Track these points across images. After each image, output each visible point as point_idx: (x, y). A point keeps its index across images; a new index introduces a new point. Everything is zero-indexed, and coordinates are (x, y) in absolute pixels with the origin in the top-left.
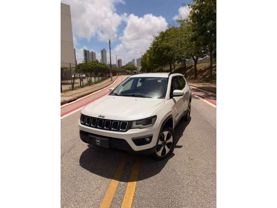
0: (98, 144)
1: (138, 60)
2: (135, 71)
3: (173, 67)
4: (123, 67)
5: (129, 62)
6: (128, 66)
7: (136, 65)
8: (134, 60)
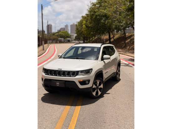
0: (58, 85)
1: (72, 26)
2: (68, 39)
3: (112, 36)
4: (54, 34)
5: (61, 29)
6: (60, 33)
7: (69, 32)
8: (66, 26)
